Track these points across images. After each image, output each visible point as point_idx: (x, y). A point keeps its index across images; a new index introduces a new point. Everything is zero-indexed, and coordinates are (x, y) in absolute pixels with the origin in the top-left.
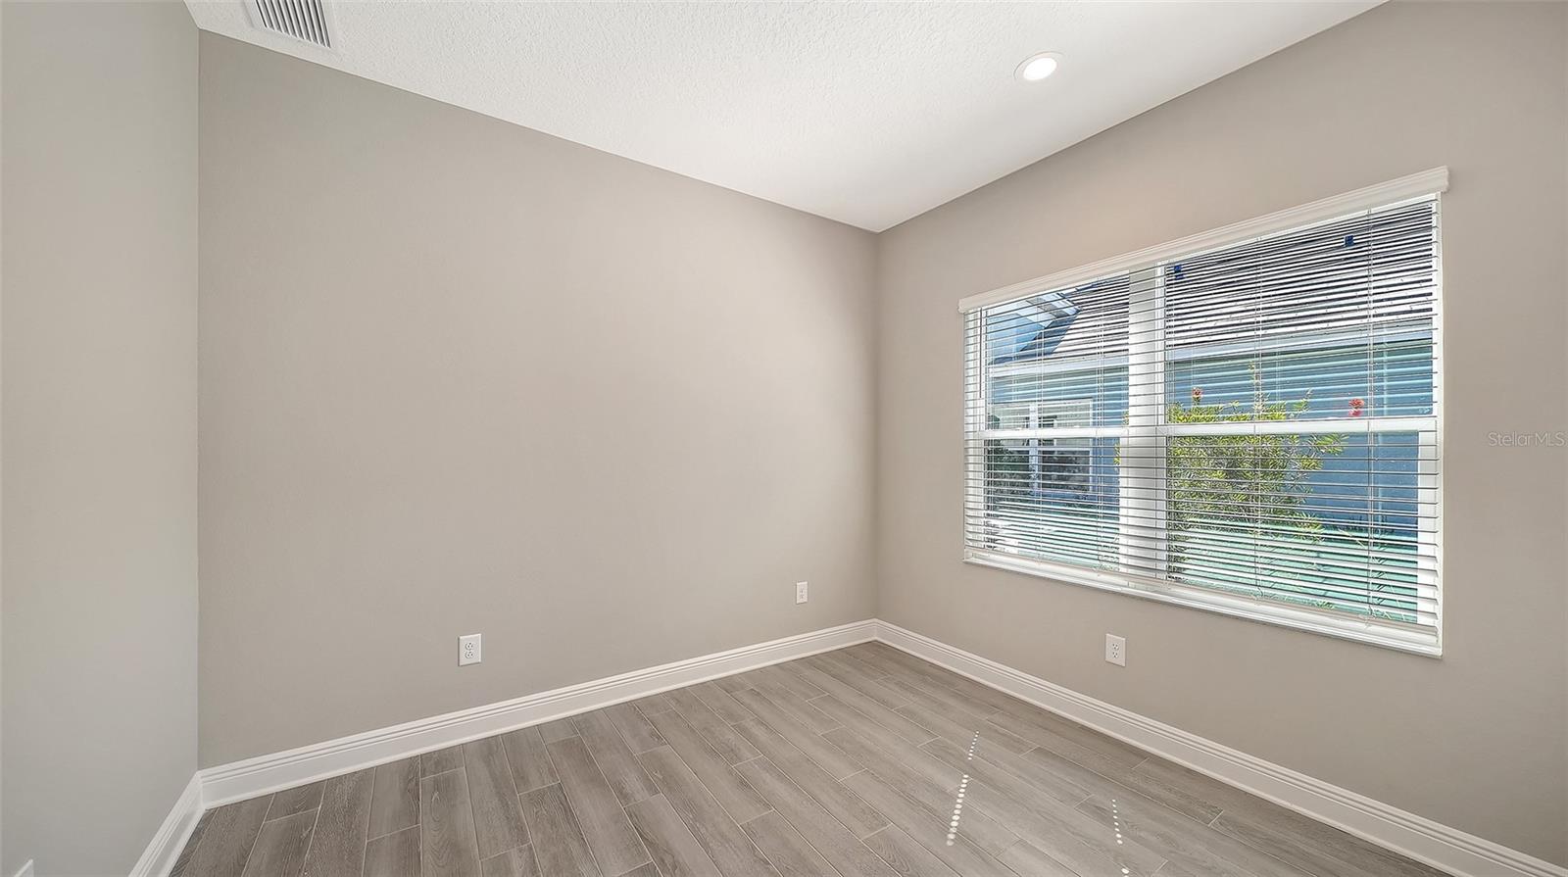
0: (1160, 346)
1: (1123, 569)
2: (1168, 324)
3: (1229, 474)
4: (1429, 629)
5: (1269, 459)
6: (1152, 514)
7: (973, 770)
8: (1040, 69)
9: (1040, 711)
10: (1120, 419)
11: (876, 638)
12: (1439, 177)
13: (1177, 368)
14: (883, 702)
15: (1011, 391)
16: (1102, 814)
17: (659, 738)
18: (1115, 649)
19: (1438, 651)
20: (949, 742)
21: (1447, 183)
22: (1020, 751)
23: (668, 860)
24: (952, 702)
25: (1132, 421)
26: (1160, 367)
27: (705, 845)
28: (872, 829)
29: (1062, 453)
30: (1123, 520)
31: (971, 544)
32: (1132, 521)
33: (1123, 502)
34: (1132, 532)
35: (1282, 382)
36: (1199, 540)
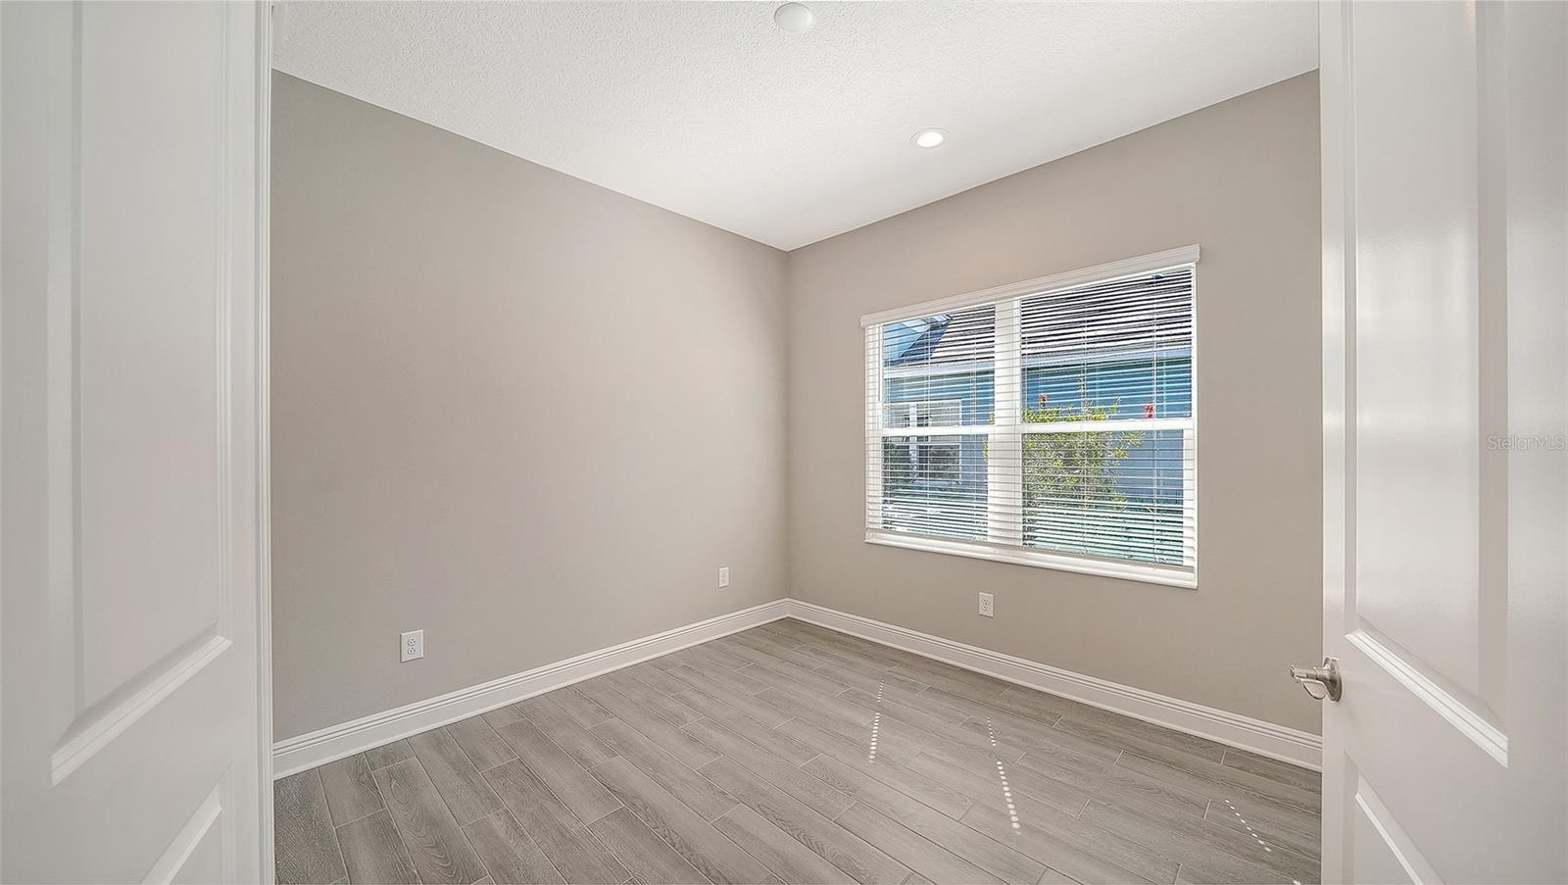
0: (1018, 354)
1: (990, 540)
2: (1023, 346)
3: (1066, 462)
4: (1190, 569)
5: (1093, 449)
6: (1012, 495)
7: (884, 711)
8: (931, 139)
9: (929, 661)
10: (986, 418)
11: (788, 615)
12: (1194, 251)
13: (1029, 373)
14: (803, 666)
15: (903, 388)
16: (977, 727)
17: (605, 712)
18: (986, 603)
19: (1195, 584)
20: (860, 690)
21: (1199, 257)
22: (916, 691)
23: (638, 803)
24: (860, 660)
25: (997, 421)
26: (1018, 371)
27: (670, 789)
28: (807, 760)
29: (940, 447)
30: (990, 500)
31: (871, 526)
32: (997, 501)
33: (990, 486)
34: (997, 509)
35: (1100, 393)
36: (1044, 514)
